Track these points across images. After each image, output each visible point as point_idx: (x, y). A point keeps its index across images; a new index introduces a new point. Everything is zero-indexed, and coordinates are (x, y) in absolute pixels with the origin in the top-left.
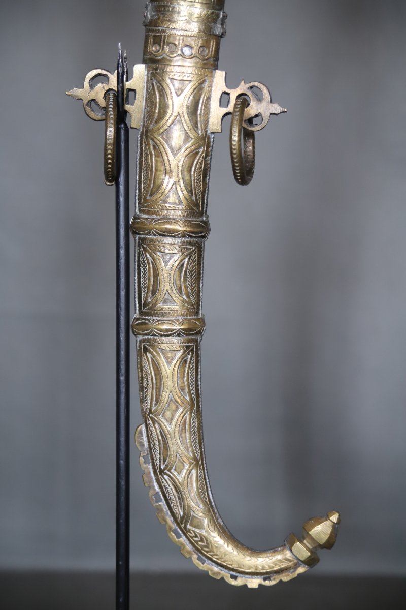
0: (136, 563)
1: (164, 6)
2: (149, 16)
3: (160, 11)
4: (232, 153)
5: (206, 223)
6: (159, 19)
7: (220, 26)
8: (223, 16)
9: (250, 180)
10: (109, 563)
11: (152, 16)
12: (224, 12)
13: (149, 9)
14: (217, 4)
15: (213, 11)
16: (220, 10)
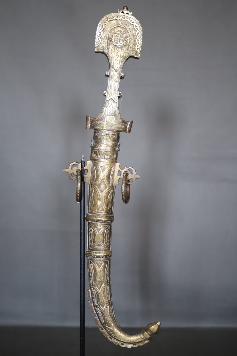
0: (87, 324)
1: (98, 141)
2: (93, 144)
3: (97, 143)
4: (122, 194)
5: (113, 217)
6: (96, 145)
7: (118, 148)
9: (128, 202)
10: (77, 324)
11: (94, 144)
12: (119, 143)
14: (117, 140)
15: (115, 143)
16: (118, 142)
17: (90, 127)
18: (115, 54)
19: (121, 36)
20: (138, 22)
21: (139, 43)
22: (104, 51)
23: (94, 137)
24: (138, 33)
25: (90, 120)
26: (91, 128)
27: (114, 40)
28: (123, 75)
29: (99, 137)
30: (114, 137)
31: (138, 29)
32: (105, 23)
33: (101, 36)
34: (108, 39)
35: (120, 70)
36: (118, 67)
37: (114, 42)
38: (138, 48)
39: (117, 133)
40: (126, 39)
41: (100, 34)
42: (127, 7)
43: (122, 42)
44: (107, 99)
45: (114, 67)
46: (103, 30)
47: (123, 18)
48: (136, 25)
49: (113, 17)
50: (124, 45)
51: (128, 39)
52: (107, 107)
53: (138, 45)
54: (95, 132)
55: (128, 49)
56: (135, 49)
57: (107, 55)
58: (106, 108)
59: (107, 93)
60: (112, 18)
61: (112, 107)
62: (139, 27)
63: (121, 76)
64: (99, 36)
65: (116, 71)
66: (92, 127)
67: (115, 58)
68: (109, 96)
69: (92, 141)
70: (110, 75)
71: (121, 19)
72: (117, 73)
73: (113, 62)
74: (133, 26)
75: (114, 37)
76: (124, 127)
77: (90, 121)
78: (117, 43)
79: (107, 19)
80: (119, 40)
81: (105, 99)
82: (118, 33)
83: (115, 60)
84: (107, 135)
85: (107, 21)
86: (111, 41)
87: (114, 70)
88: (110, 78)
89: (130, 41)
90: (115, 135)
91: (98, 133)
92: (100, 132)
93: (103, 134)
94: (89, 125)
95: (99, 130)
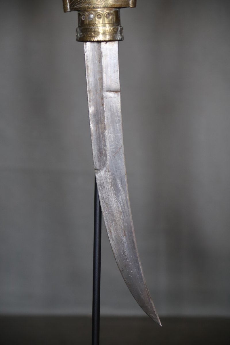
1: (86, 29)
2: (79, 36)
3: (84, 32)
6: (84, 36)
7: (120, 35)
8: (121, 29)
11: (80, 35)
12: (120, 27)
13: (78, 31)
15: (114, 27)
16: (118, 25)
17: (70, 9)
23: (79, 24)
29: (86, 22)
30: (111, 17)
39: (114, 10)
54: (79, 15)
66: (73, 9)
69: (77, 31)
84: (99, 16)
90: (112, 14)
91: (84, 15)
92: (87, 13)
93: (92, 16)
94: (67, 5)
95: (85, 10)
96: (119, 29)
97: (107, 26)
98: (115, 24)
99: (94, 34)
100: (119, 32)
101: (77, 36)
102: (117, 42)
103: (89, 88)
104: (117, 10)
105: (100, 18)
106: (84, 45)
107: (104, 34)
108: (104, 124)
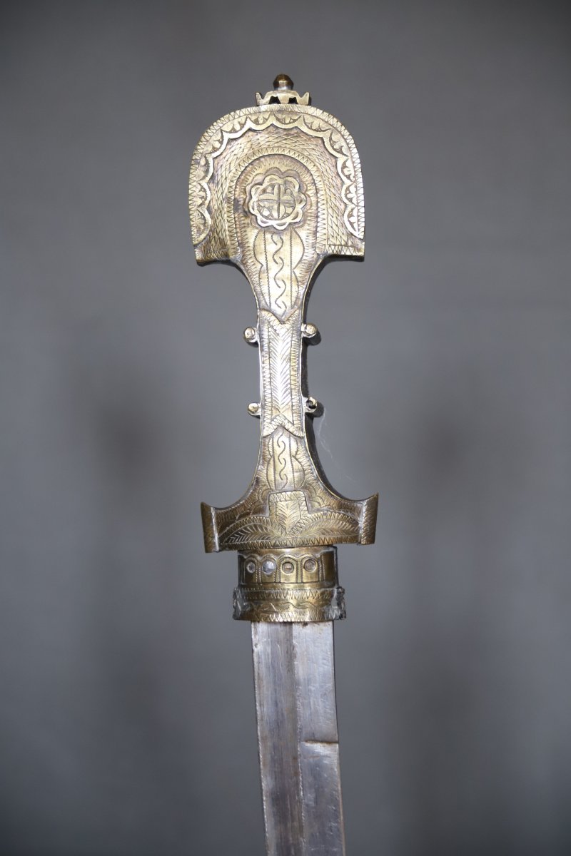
1: (257, 593)
2: (240, 607)
3: (253, 600)
6: (252, 610)
7: (337, 607)
8: (339, 593)
11: (243, 607)
12: (338, 588)
13: (238, 597)
14: (327, 580)
15: (323, 590)
16: (332, 586)
17: (220, 546)
18: (270, 258)
19: (282, 188)
20: (339, 124)
21: (354, 201)
22: (227, 255)
23: (240, 581)
24: (344, 163)
25: (217, 518)
26: (222, 548)
27: (259, 206)
28: (310, 330)
29: (258, 578)
30: (315, 568)
31: (344, 150)
32: (215, 150)
33: (207, 202)
34: (236, 210)
35: (298, 313)
36: (289, 304)
37: (259, 217)
38: (352, 219)
40: (303, 196)
41: (202, 194)
42: (287, 78)
43: (289, 210)
44: (265, 433)
45: (274, 307)
46: (213, 177)
47: (278, 120)
48: (331, 139)
49: (242, 126)
50: (297, 220)
51: (308, 193)
52: (272, 462)
53: (352, 210)
54: (242, 561)
55: (315, 232)
56: (343, 225)
57: (242, 267)
58: (269, 463)
59: (263, 407)
60: (238, 127)
61: (288, 459)
62: (344, 144)
63: (303, 335)
64: (200, 201)
65: (282, 322)
66: (226, 545)
67: (272, 274)
68: (272, 420)
69: (235, 596)
70: (261, 338)
71: (272, 125)
72: (288, 325)
73: (265, 290)
74: (320, 142)
75: (255, 199)
76: (348, 526)
77: (218, 523)
78: (269, 217)
79: (222, 137)
80: (276, 206)
81: (259, 431)
82: (267, 179)
83: (272, 281)
84: (288, 566)
85: (221, 143)
86: (247, 214)
87: (273, 318)
88: (262, 350)
89: (318, 202)
90: (319, 560)
91: (253, 562)
92: (259, 558)
93: (270, 565)
94: (213, 537)
95: (255, 550)
96: (335, 594)
97: (308, 587)
98: (326, 584)
99: (277, 605)
100: (334, 601)
101: (236, 608)
102: (331, 623)
103: (262, 732)
104: (331, 549)
105: (290, 570)
106: (253, 629)
107: (300, 606)
108: (300, 820)
